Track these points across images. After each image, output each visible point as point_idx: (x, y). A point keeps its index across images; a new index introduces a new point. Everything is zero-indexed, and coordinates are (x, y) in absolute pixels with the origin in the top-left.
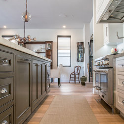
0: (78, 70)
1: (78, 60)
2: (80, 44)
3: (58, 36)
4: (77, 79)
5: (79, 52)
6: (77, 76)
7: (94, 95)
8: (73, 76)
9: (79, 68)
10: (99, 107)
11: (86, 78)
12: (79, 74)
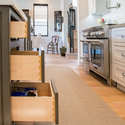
0: (56, 40)
1: (56, 30)
2: (57, 13)
3: (35, 5)
4: (55, 50)
5: (56, 22)
6: (55, 46)
7: (80, 66)
8: (51, 46)
9: (57, 38)
10: (91, 80)
11: (66, 49)
12: (57, 44)
